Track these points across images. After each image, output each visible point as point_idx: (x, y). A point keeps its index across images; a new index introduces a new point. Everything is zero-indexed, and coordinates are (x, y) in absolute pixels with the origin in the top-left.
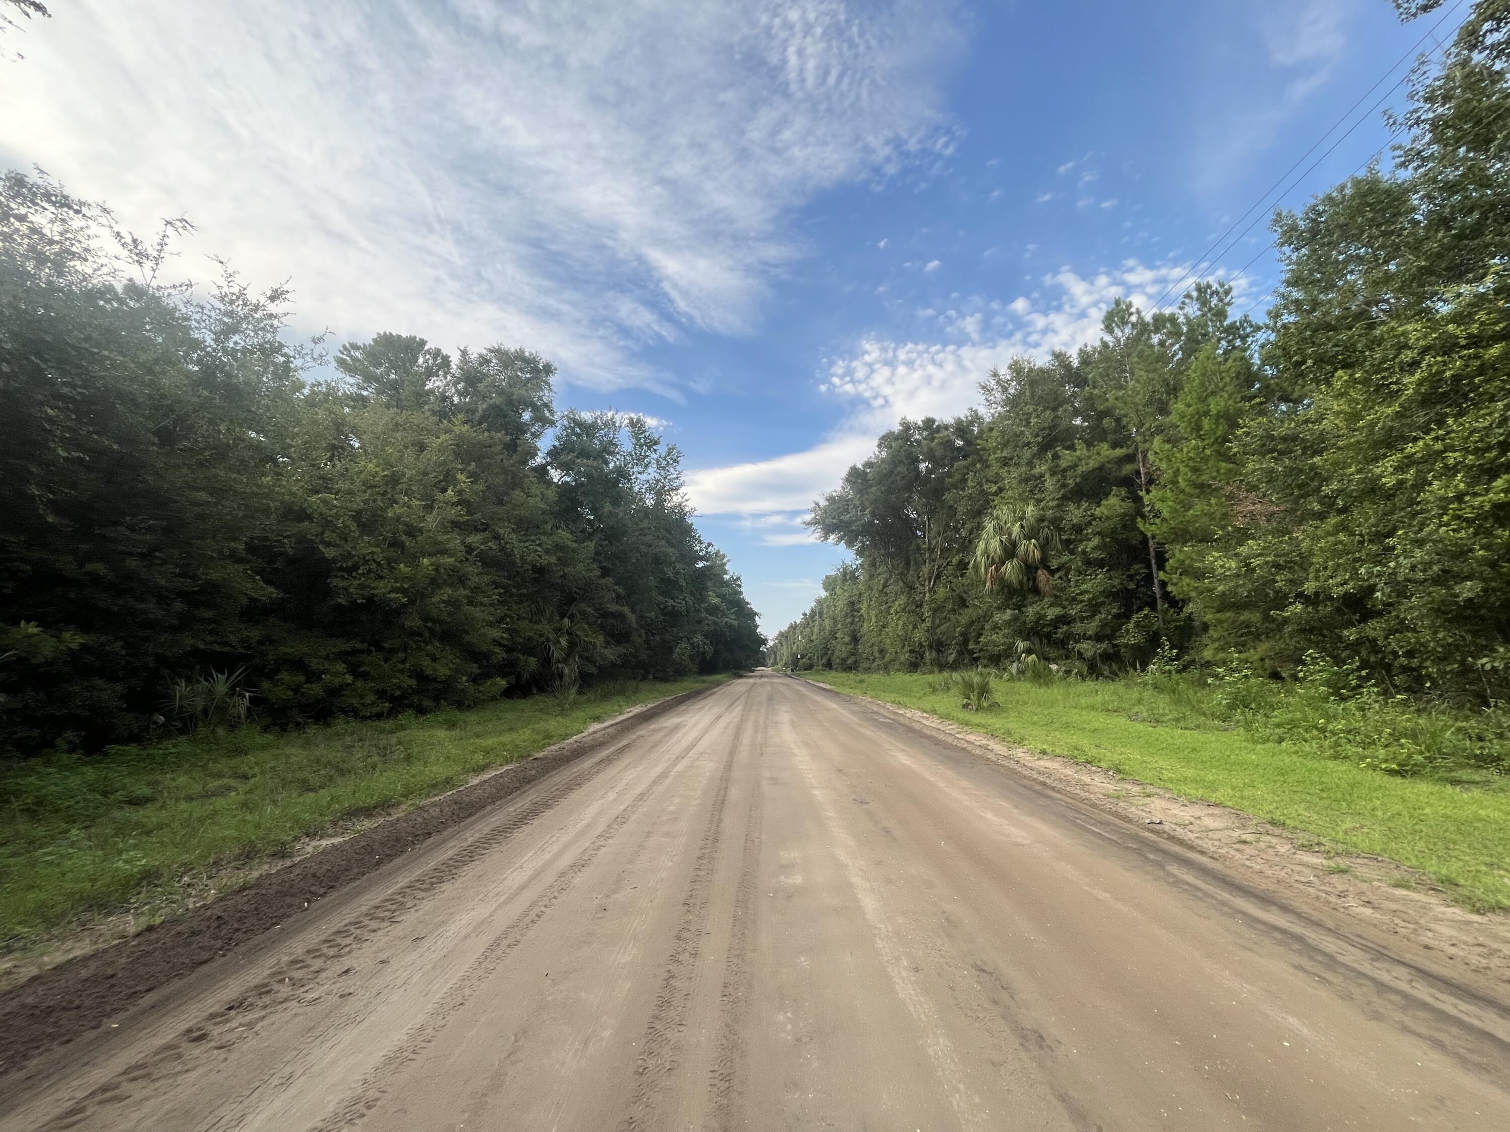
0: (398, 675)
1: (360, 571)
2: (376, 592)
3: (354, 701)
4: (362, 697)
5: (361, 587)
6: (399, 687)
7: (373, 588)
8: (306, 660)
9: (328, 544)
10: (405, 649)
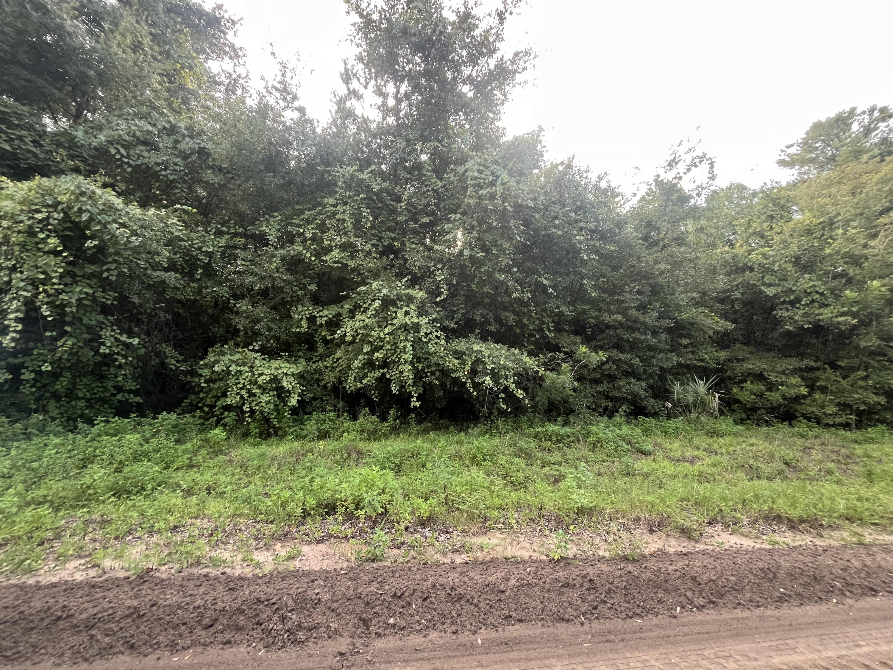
0: (860, 391)
1: (803, 303)
2: (821, 317)
3: (815, 409)
4: (823, 407)
5: (805, 315)
6: (864, 403)
7: (818, 315)
8: (766, 374)
9: (770, 285)
10: (866, 368)
